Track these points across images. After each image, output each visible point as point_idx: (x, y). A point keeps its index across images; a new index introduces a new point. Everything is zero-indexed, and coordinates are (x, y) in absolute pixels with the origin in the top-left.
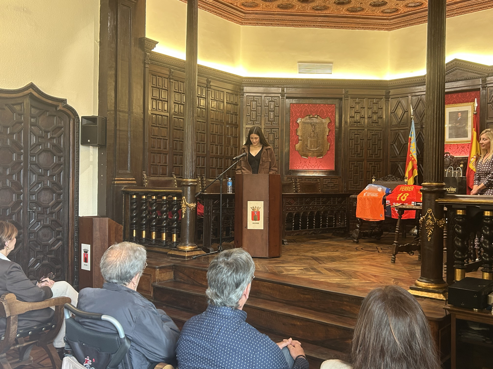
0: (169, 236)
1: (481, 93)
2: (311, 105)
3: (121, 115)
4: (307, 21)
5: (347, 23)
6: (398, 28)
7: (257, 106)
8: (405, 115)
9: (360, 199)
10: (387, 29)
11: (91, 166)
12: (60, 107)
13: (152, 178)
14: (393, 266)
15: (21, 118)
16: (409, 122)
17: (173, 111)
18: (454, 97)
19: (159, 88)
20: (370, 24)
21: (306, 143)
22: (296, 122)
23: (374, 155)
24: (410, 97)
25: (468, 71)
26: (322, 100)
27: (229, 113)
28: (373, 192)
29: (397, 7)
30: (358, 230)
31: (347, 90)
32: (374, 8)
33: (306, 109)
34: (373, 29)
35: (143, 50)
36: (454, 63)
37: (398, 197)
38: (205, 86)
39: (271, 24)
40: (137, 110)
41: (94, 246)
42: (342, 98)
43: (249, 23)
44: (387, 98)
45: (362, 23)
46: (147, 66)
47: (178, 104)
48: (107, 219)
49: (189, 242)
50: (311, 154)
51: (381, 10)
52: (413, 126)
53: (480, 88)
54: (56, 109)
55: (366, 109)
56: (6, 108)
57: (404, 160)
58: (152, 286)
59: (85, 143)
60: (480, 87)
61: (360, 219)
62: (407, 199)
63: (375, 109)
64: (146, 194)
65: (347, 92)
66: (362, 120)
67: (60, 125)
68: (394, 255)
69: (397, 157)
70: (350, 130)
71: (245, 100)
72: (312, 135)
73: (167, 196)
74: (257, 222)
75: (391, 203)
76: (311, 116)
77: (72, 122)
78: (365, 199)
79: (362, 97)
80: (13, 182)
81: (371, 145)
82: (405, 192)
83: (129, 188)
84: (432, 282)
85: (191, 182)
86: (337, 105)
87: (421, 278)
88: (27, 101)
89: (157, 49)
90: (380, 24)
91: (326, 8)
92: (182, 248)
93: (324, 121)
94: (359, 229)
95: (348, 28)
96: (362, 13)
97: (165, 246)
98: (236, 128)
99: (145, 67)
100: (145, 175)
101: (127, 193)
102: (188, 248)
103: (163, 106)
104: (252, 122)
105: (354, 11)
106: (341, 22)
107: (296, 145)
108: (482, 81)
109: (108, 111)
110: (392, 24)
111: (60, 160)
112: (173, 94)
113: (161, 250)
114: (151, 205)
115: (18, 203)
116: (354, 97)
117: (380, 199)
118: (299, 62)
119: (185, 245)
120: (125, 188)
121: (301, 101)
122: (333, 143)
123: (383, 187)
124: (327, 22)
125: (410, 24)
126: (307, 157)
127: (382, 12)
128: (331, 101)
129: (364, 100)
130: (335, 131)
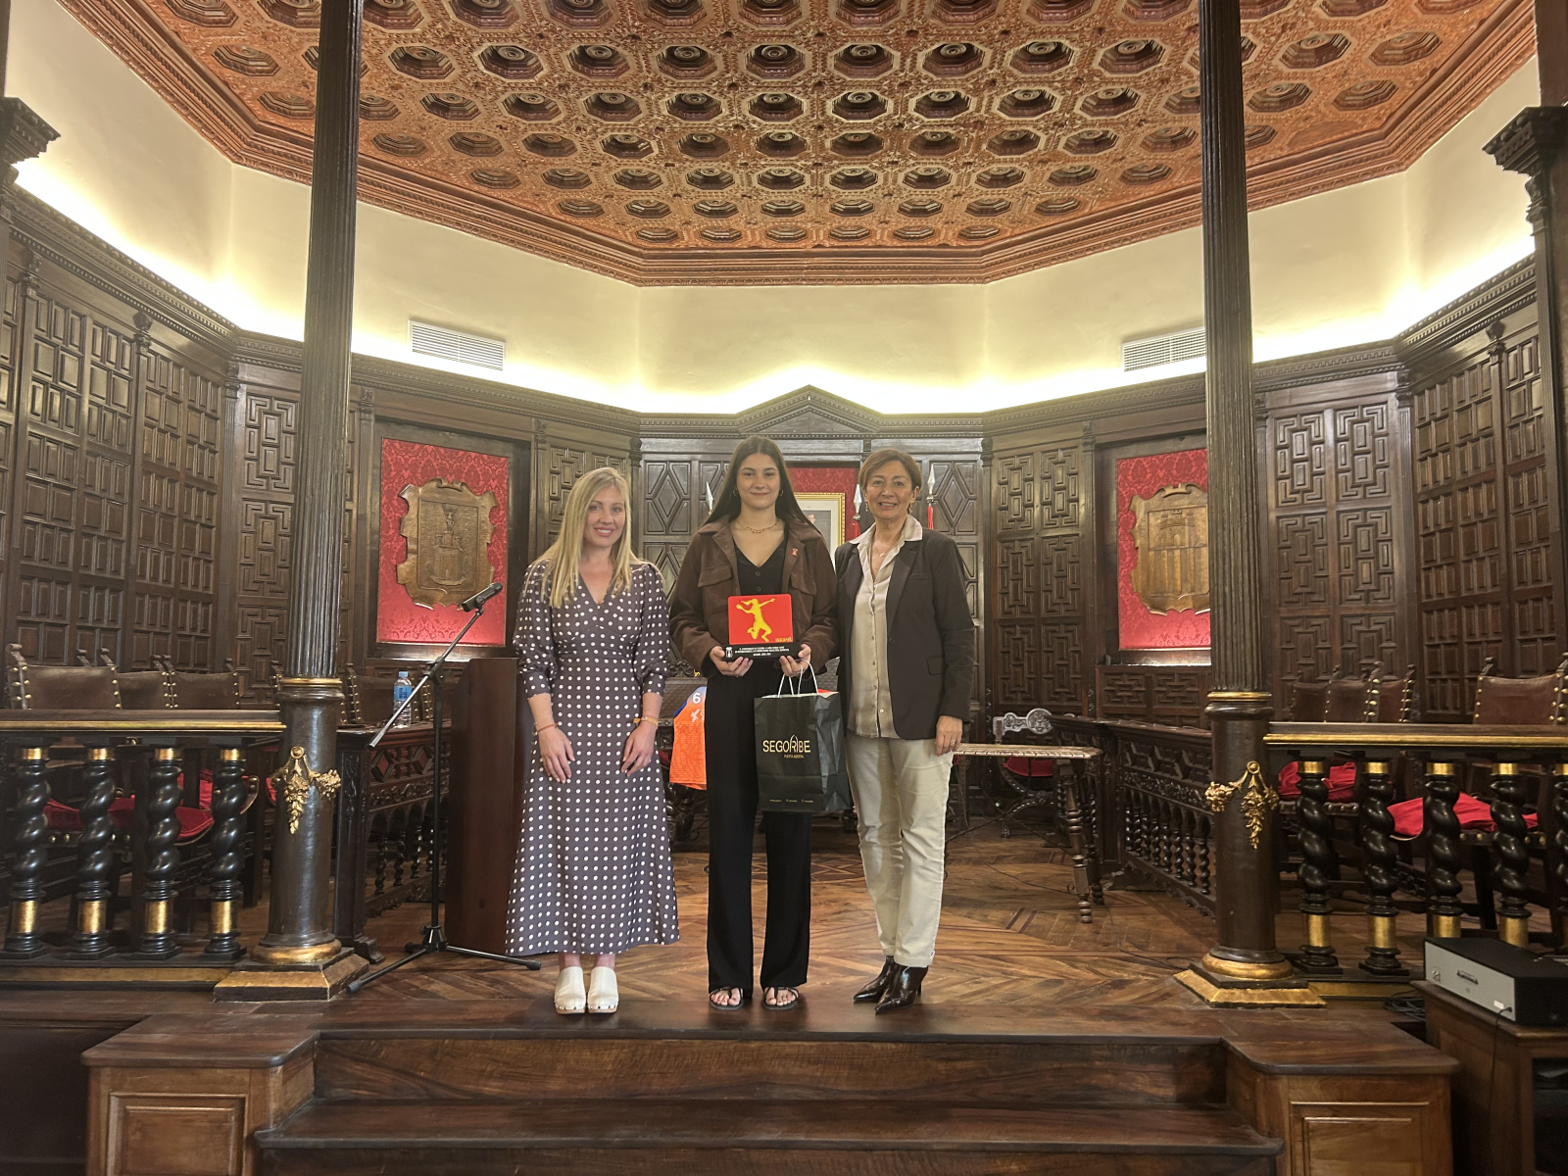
0: (191, 916)
2: (442, 450)
4: (442, 205)
5: (546, 239)
6: (663, 283)
7: (279, 432)
8: (684, 505)
9: (682, 732)
10: (635, 281)
17: (29, 407)
20: (600, 256)
21: (428, 562)
22: (399, 496)
24: (696, 462)
25: (835, 419)
26: (474, 442)
27: (193, 444)
29: (681, 230)
31: (543, 422)
32: (629, 218)
33: (428, 461)
36: (806, 394)
38: (131, 335)
42: (529, 443)
43: (263, 164)
44: (635, 457)
45: (582, 250)
47: (45, 383)
49: (316, 928)
50: (442, 595)
51: (638, 228)
61: (677, 785)
64: (42, 739)
65: (544, 427)
71: (241, 405)
72: (446, 539)
73: (178, 750)
76: (445, 484)
79: (578, 447)
85: (325, 687)
86: (515, 461)
87: (1220, 951)
90: (621, 263)
91: (509, 183)
93: (479, 500)
95: (545, 253)
96: (590, 222)
97: (165, 956)
98: (210, 494)
104: (265, 481)
105: (571, 212)
106: (532, 234)
107: (401, 566)
108: (866, 446)
110: (650, 270)
112: (30, 347)
114: (75, 787)
116: (558, 445)
118: (414, 319)
121: (418, 435)
122: (502, 568)
124: (496, 222)
125: (694, 281)
126: (430, 604)
127: (639, 233)
128: (499, 447)
129: (584, 456)
130: (508, 531)
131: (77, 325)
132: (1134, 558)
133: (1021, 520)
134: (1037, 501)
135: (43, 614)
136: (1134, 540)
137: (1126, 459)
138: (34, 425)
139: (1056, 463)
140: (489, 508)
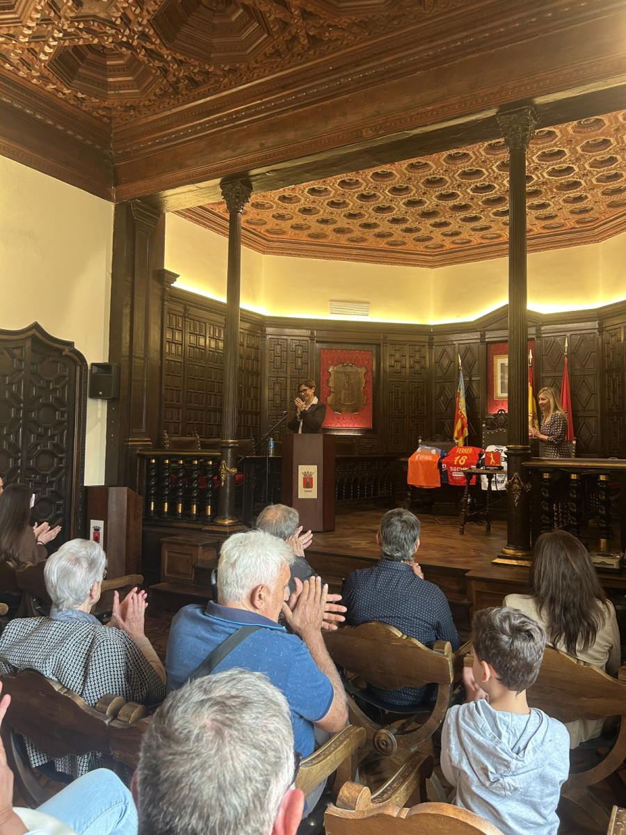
0: (201, 509)
1: (536, 344)
2: (344, 351)
3: (138, 362)
4: (340, 253)
5: (386, 257)
6: (442, 265)
7: (282, 351)
8: (452, 364)
9: (411, 463)
10: (431, 267)
11: (99, 424)
12: (66, 352)
13: (174, 439)
14: (461, 537)
15: (21, 365)
16: (456, 373)
17: (188, 354)
18: (507, 347)
19: (172, 328)
21: (339, 396)
22: (327, 371)
23: (416, 411)
24: (457, 345)
26: (357, 346)
27: (248, 359)
28: (426, 454)
29: (443, 243)
30: (409, 499)
31: (386, 335)
32: (418, 243)
33: (339, 356)
34: (415, 265)
35: (162, 285)
37: (456, 461)
38: (223, 326)
39: (299, 255)
40: (154, 355)
41: (109, 522)
42: (380, 344)
43: (273, 252)
44: (431, 345)
45: (403, 259)
46: (166, 303)
47: (193, 347)
48: (125, 489)
49: (229, 515)
50: (344, 409)
51: (424, 246)
52: (462, 379)
53: (534, 338)
54: (62, 353)
55: (407, 357)
56: (5, 352)
57: (452, 416)
58: (193, 566)
59: (94, 396)
60: (534, 336)
61: (412, 486)
62: (466, 463)
63: (417, 357)
64: (169, 457)
65: (386, 337)
66: (403, 370)
67: (64, 373)
68: (463, 525)
69: (442, 413)
70: (390, 381)
71: (267, 343)
72: (347, 386)
73: (198, 461)
74: (310, 489)
75: (448, 467)
76: (345, 364)
77: (78, 368)
78: (417, 462)
79: (403, 343)
80: (10, 444)
81: (413, 400)
82: (462, 455)
83: (144, 451)
84: (521, 549)
85: (232, 443)
86: (374, 352)
87: (507, 545)
88: (28, 344)
89: (178, 284)
90: (422, 261)
91: (363, 240)
92: (220, 522)
93: (359, 370)
94: (411, 498)
95: (387, 263)
96: (404, 247)
97: (196, 521)
98: (257, 376)
99: (163, 305)
100: (165, 434)
101: (142, 457)
102: (227, 522)
103: (177, 349)
106: (379, 257)
107: (328, 398)
108: (537, 330)
109: (122, 357)
110: (435, 261)
111: (62, 416)
112: (187, 337)
113: (191, 526)
114: (176, 471)
115: (15, 468)
116: (393, 343)
117: (435, 463)
118: (331, 301)
119: (224, 519)
120: (141, 450)
121: (334, 346)
122: (370, 396)
123: (438, 449)
124: (363, 255)
125: (456, 262)
126: (340, 412)
127: (426, 247)
128: (367, 347)
129: (405, 347)
130: (373, 382)
131: (204, 327)
135: (196, 420)
138: (189, 361)
140: (364, 372)
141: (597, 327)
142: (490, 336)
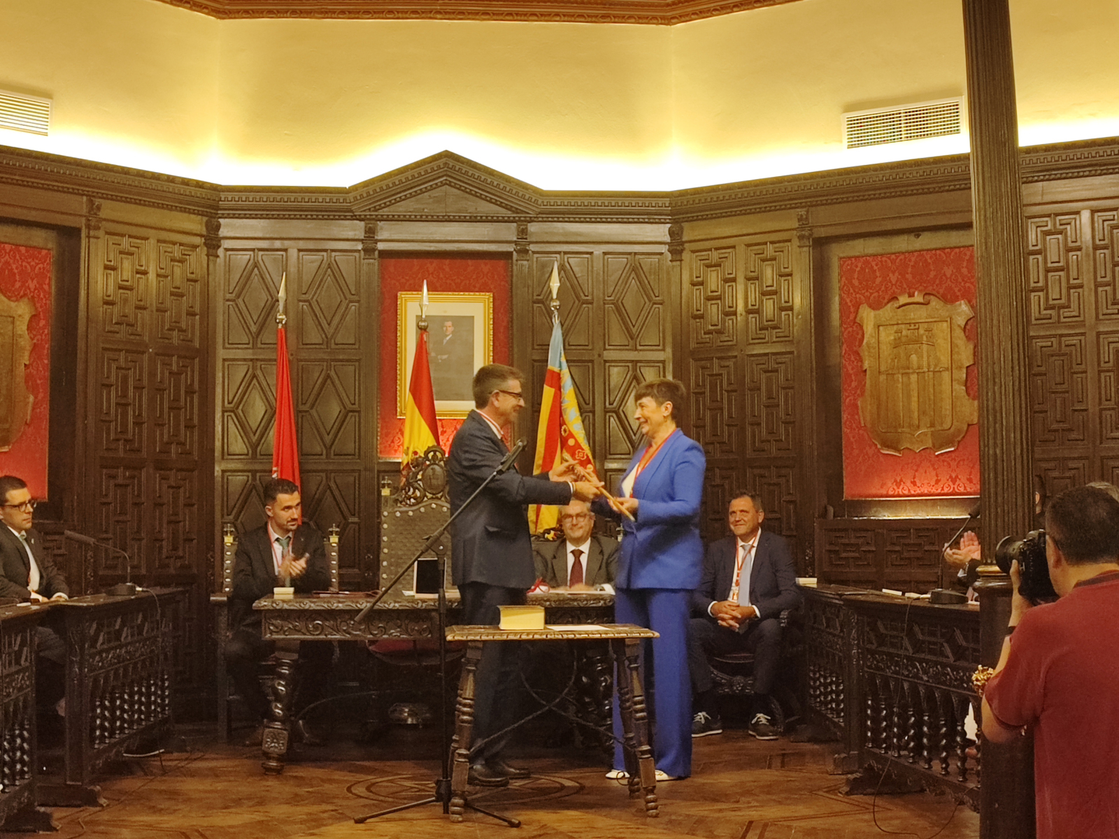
1: (515, 268)
10: (216, 12)
18: (431, 270)
23: (173, 447)
24: (293, 252)
25: (480, 197)
31: (97, 201)
36: (441, 162)
42: (79, 230)
44: (212, 245)
53: (512, 252)
55: (152, 276)
60: (512, 248)
63: (177, 279)
66: (141, 317)
69: (247, 455)
70: (105, 349)
79: (139, 234)
81: (166, 410)
93: (15, 307)
108: (517, 231)
116: (116, 231)
122: (43, 396)
125: (294, 12)
128: (40, 238)
129: (146, 244)
130: (50, 347)
132: (862, 385)
133: (720, 332)
134: (740, 308)
136: (861, 360)
137: (850, 258)
139: (763, 260)
140: (27, 317)
141: (668, 239)
142: (392, 236)
